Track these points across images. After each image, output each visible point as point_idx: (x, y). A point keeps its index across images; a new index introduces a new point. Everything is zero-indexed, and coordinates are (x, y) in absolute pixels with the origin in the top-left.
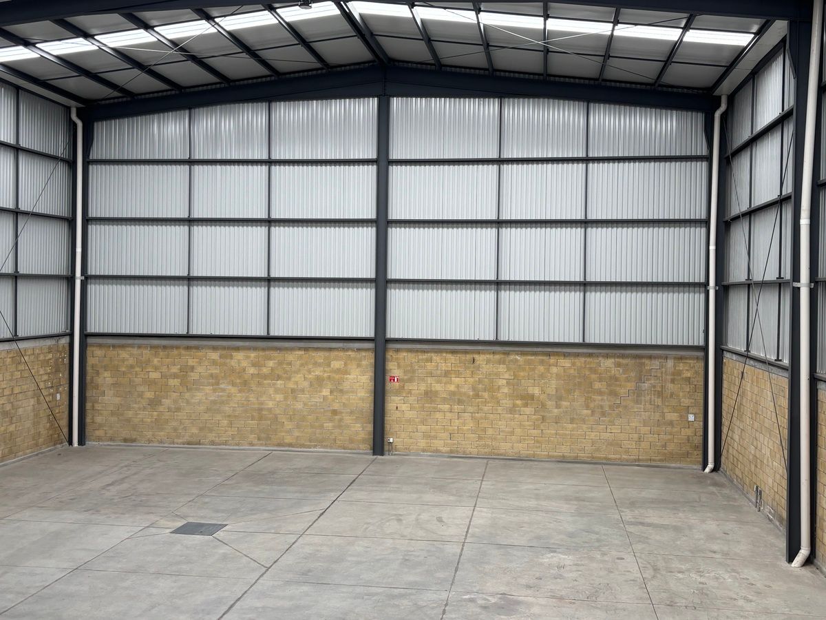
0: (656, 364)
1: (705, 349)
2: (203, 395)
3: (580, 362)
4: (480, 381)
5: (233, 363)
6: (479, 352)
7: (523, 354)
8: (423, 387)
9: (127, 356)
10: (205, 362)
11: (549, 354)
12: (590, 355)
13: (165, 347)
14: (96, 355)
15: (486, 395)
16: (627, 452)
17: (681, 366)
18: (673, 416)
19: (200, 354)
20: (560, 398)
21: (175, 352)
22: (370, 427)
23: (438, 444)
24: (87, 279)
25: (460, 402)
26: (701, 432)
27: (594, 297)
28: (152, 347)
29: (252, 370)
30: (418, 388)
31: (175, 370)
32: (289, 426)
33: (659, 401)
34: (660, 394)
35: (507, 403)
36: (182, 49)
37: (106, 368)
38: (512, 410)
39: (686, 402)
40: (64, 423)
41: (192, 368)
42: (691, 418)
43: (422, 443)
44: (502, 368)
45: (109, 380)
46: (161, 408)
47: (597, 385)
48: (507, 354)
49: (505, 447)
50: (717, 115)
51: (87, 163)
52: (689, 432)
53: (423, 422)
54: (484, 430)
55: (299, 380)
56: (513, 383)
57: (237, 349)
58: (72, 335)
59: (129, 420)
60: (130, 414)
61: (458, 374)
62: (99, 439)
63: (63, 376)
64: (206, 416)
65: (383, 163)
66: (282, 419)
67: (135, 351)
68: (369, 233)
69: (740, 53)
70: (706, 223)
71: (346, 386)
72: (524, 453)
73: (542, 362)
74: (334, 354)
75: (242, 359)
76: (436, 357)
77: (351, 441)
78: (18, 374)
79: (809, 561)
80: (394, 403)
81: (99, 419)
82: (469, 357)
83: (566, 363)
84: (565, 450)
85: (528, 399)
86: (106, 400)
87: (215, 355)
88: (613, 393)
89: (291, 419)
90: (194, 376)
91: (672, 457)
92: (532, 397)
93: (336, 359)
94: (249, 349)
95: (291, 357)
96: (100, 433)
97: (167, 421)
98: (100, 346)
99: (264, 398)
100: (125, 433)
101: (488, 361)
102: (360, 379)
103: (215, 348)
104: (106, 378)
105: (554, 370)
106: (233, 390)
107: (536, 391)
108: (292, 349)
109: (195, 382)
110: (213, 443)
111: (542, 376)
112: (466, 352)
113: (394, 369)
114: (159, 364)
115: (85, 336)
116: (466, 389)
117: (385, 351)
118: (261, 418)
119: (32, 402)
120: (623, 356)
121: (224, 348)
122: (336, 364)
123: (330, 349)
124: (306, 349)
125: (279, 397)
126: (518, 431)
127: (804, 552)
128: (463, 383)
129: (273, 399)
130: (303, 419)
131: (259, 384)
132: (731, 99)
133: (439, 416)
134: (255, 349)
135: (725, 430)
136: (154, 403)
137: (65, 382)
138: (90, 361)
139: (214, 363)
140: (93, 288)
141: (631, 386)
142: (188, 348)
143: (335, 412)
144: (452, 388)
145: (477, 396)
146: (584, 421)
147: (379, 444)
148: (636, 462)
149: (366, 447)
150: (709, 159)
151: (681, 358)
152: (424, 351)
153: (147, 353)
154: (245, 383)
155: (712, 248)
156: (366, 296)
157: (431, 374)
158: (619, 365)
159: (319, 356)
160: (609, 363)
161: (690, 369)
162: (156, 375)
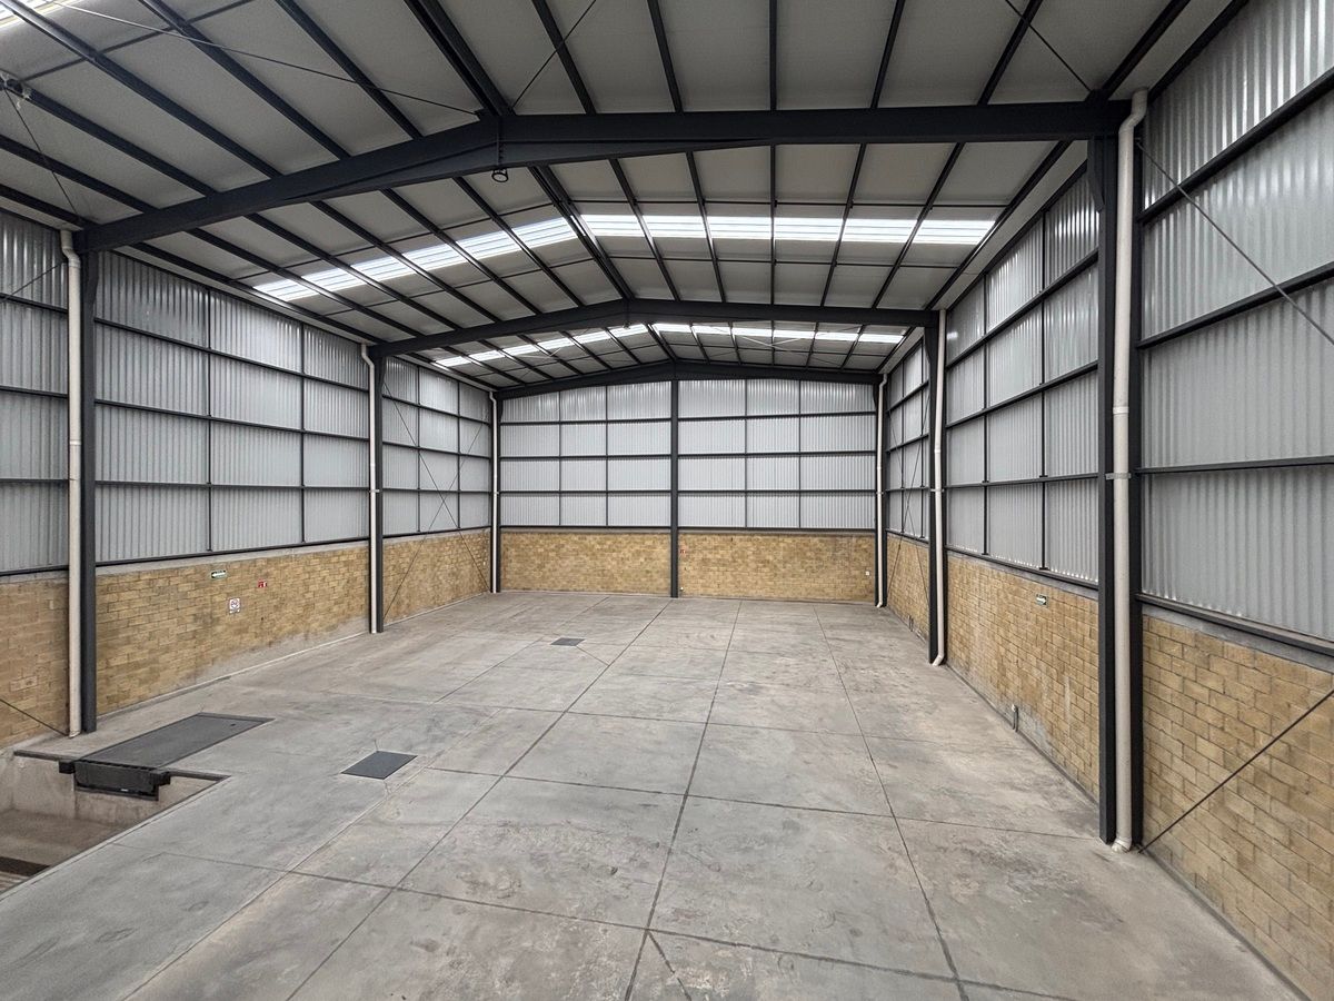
0: (844, 541)
1: (876, 531)
2: (570, 562)
3: (798, 539)
4: (736, 552)
5: (586, 542)
6: (735, 534)
7: (762, 535)
8: (701, 556)
9: (524, 539)
10: (570, 542)
11: (778, 535)
12: (804, 535)
13: (546, 533)
14: (506, 539)
15: (740, 561)
16: (827, 594)
17: (860, 542)
18: (857, 572)
19: (567, 537)
20: (785, 562)
21: (553, 536)
22: (669, 581)
23: (710, 591)
24: (501, 493)
25: (724, 565)
26: (874, 583)
27: (806, 500)
28: (539, 533)
29: (598, 547)
30: (698, 556)
31: (553, 547)
32: (620, 580)
33: (847, 564)
34: (848, 559)
35: (753, 565)
36: (554, 356)
37: (512, 546)
38: (756, 570)
39: (864, 563)
40: (488, 579)
41: (563, 546)
42: (868, 573)
43: (701, 591)
44: (749, 544)
45: (514, 553)
46: (544, 570)
47: (809, 554)
48: (753, 535)
49: (752, 592)
50: (881, 386)
51: (499, 425)
52: (866, 582)
53: (701, 578)
54: (739, 582)
55: (626, 553)
56: (757, 553)
57: (589, 534)
58: (492, 527)
59: (525, 577)
60: (527, 573)
61: (723, 548)
62: (509, 588)
63: (487, 551)
64: (571, 575)
65: (675, 420)
66: (616, 576)
67: (529, 536)
68: (667, 462)
69: (895, 348)
70: (875, 453)
71: (654, 556)
72: (764, 596)
73: (774, 540)
74: (646, 536)
75: (592, 540)
76: (708, 538)
77: (658, 589)
78: (460, 551)
79: (943, 662)
80: (683, 566)
81: (508, 576)
82: (729, 537)
83: (789, 540)
84: (788, 594)
85: (766, 563)
86: (512, 566)
87: (576, 538)
88: (818, 559)
89: (621, 576)
90: (564, 550)
91: (856, 598)
92: (768, 562)
93: (648, 539)
94: (596, 534)
95: (620, 538)
96: (509, 585)
97: (548, 578)
98: (509, 533)
99: (605, 563)
100: (524, 585)
101: (741, 540)
102: (662, 552)
103: (576, 534)
104: (512, 552)
105: (782, 545)
106: (587, 559)
107: (771, 558)
108: (621, 534)
109: (564, 554)
110: (575, 590)
111: (774, 549)
112: (727, 535)
113: (683, 545)
114: (544, 544)
115: (500, 527)
116: (728, 557)
117: (677, 534)
118: (604, 575)
119: (469, 566)
120: (825, 536)
121: (581, 534)
122: (649, 543)
123: (644, 534)
124: (630, 534)
125: (614, 563)
126: (760, 582)
127: (940, 656)
128: (726, 554)
129: (611, 565)
130: (629, 576)
131: (602, 555)
132: (890, 376)
133: (711, 573)
134: (600, 534)
135: (889, 581)
136: (541, 567)
137: (488, 554)
138: (503, 542)
139: (575, 542)
140: (503, 499)
141: (829, 554)
142: (560, 534)
143: (648, 572)
144: (719, 557)
145: (735, 561)
146: (800, 576)
147: (675, 591)
148: (834, 601)
149: (667, 593)
150: (876, 413)
151: (861, 537)
152: (702, 534)
153: (536, 537)
154: (594, 554)
155: (879, 468)
156: (666, 501)
157: (705, 548)
158: (821, 541)
159: (637, 538)
160: (816, 540)
161: (866, 543)
162: (542, 550)
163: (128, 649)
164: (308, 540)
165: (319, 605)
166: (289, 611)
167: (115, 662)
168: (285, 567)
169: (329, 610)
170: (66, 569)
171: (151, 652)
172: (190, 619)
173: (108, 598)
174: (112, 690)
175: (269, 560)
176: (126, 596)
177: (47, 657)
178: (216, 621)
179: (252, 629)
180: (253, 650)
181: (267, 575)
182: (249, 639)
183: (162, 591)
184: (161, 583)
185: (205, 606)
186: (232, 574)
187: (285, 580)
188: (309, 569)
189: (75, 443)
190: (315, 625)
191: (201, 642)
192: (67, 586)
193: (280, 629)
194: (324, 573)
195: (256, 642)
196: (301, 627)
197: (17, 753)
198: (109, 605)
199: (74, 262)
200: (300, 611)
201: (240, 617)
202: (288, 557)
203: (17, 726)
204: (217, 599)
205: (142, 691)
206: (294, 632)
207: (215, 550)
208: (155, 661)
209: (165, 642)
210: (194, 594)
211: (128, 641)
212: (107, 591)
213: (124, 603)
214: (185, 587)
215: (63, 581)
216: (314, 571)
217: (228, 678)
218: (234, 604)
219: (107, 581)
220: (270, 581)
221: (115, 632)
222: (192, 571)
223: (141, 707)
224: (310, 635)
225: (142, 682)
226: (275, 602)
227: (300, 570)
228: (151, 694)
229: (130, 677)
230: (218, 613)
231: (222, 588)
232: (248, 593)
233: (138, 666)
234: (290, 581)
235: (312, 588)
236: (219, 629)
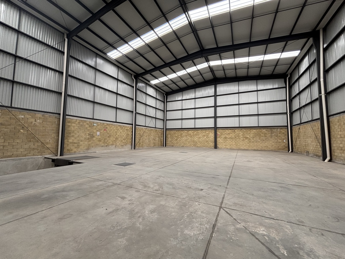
0: (275, 130)
1: (287, 126)
2: (184, 138)
3: (258, 130)
4: (236, 135)
5: (189, 133)
6: (236, 129)
7: (245, 129)
8: (224, 136)
9: (172, 132)
10: (184, 133)
11: (251, 129)
12: (260, 129)
13: (178, 131)
14: (168, 132)
15: (237, 137)
16: (269, 148)
17: (281, 130)
18: (280, 141)
19: (184, 131)
20: (254, 138)
21: (180, 131)
22: (214, 144)
23: (227, 147)
24: (166, 120)
25: (232, 139)
26: (287, 144)
27: (260, 117)
28: (176, 130)
29: (192, 134)
30: (223, 136)
31: (180, 134)
32: (199, 143)
33: (276, 138)
34: (277, 136)
35: (242, 139)
37: (169, 134)
38: (243, 140)
39: (283, 138)
40: (163, 143)
41: (182, 134)
42: (285, 141)
43: (224, 147)
44: (241, 132)
45: (170, 136)
46: (177, 141)
47: (262, 135)
48: (242, 129)
49: (242, 148)
50: (287, 78)
51: (166, 102)
52: (284, 144)
53: (224, 143)
54: (237, 144)
55: (200, 135)
56: (243, 135)
57: (190, 130)
58: (164, 129)
59: (172, 143)
60: (173, 142)
61: (231, 134)
62: (168, 146)
63: (163, 135)
64: (185, 142)
65: (215, 96)
66: (197, 142)
67: (174, 131)
68: (213, 108)
70: (286, 100)
71: (209, 136)
72: (246, 149)
73: (249, 131)
74: (206, 131)
75: (191, 132)
76: (227, 131)
77: (210, 146)
78: (156, 133)
80: (218, 139)
81: (168, 143)
82: (233, 130)
83: (255, 131)
84: (255, 148)
85: (246, 138)
86: (169, 139)
87: (186, 132)
88: (265, 136)
89: (199, 142)
90: (183, 135)
91: (280, 149)
92: (247, 138)
93: (207, 131)
94: (192, 130)
95: (199, 131)
96: (168, 145)
97: (178, 143)
98: (168, 131)
99: (194, 139)
100: (172, 145)
101: (238, 131)
102: (212, 135)
103: (186, 130)
104: (169, 136)
105: (252, 132)
106: (189, 137)
107: (248, 136)
108: (199, 130)
109: (183, 136)
110: (186, 146)
111: (249, 133)
112: (233, 129)
113: (218, 133)
114: (178, 133)
115: (166, 129)
116: (233, 136)
117: (216, 130)
118: (194, 142)
119: (158, 138)
120: (267, 129)
121: (187, 130)
122: (207, 133)
123: (206, 130)
124: (202, 130)
125: (197, 138)
126: (244, 144)
127: (328, 158)
128: (233, 135)
129: (196, 139)
130: (201, 142)
131: (194, 136)
132: (291, 74)
133: (228, 142)
134: (193, 130)
135: (294, 143)
136: (176, 140)
137: (163, 136)
138: (167, 133)
139: (186, 133)
140: (167, 122)
141: (270, 135)
142: (182, 130)
143: (207, 141)
144: (230, 136)
145: (236, 138)
146: (259, 142)
147: (216, 147)
148: (272, 151)
149: (213, 148)
150: (286, 87)
151: (281, 129)
152: (224, 129)
153: (175, 131)
154: (191, 136)
155: (288, 105)
156: (213, 120)
157: (226, 134)
158: (267, 131)
159: (204, 131)
160: (264, 130)
161: (284, 131)
162: (177, 135)
163: (73, 138)
164: (117, 121)
165: (119, 139)
166: (112, 138)
167: (70, 141)
168: (111, 127)
169: (122, 141)
170: (60, 114)
171: (78, 140)
172: (88, 135)
173: (69, 124)
174: (68, 148)
175: (107, 124)
176: (73, 125)
177: (54, 135)
178: (94, 137)
179: (102, 141)
180: (102, 146)
181: (107, 128)
182: (101, 143)
183: (82, 126)
184: (81, 123)
185: (91, 132)
186: (98, 125)
187: (111, 130)
188: (117, 129)
189: (64, 83)
190: (118, 144)
191: (90, 141)
192: (60, 118)
193: (109, 143)
194: (121, 131)
195: (103, 144)
196: (114, 144)
197: (45, 158)
198: (69, 126)
199: (66, 40)
200: (114, 139)
201: (99, 137)
202: (112, 124)
203: (46, 151)
204: (94, 131)
205: (75, 150)
206: (113, 144)
207: (94, 118)
208: (79, 143)
209: (81, 139)
210: (89, 128)
211: (73, 136)
212: (69, 122)
213: (73, 126)
214: (87, 126)
215: (59, 117)
216: (118, 130)
217: (96, 152)
218: (98, 133)
219: (69, 120)
220: (107, 129)
221: (70, 133)
222: (89, 122)
223: (75, 154)
224: (117, 147)
225: (76, 148)
226: (108, 135)
227: (115, 129)
228: (77, 151)
229: (73, 145)
230: (94, 135)
231: (96, 128)
232: (102, 131)
233: (75, 143)
234: (112, 131)
235: (118, 134)
236: (94, 139)
